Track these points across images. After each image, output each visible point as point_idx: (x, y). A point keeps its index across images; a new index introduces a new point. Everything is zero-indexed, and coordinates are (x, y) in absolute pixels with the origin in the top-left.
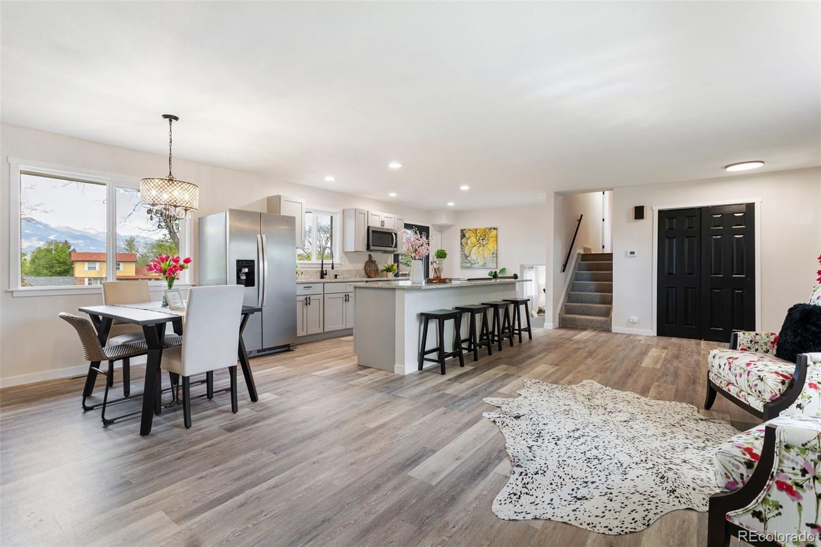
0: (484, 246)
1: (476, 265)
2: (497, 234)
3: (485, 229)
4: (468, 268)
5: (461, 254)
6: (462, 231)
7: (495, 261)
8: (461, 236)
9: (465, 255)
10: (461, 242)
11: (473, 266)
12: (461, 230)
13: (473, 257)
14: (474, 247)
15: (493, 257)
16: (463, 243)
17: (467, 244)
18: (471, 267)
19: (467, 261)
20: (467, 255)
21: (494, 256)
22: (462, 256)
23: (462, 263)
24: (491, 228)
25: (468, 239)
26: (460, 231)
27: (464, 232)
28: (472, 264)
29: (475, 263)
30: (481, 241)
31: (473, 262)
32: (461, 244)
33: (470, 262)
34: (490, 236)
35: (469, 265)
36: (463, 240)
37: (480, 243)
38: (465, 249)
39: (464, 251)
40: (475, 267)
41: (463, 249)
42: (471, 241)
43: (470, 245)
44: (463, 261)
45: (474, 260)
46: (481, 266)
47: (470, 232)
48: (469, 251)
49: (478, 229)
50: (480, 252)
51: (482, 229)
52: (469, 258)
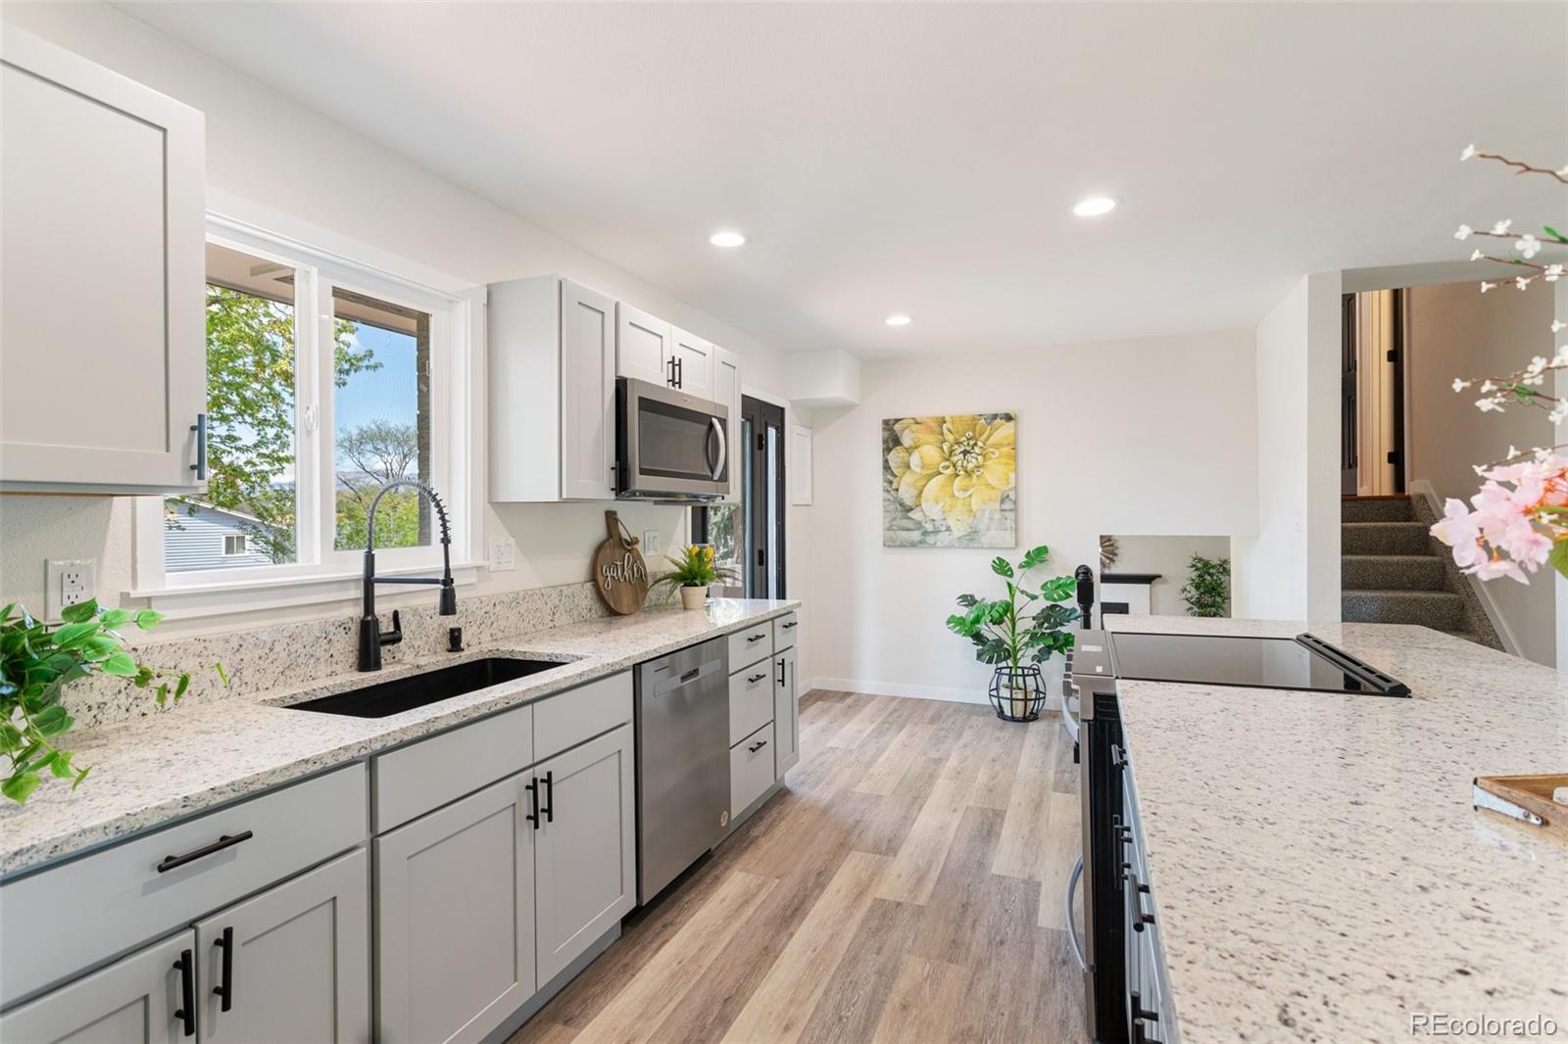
0: (968, 474)
1: (939, 536)
2: (1016, 434)
3: (975, 419)
4: (913, 545)
5: (885, 500)
6: (888, 425)
7: (1010, 523)
8: (885, 442)
9: (902, 505)
10: (886, 461)
11: (930, 539)
12: (886, 422)
13: (931, 508)
14: (931, 477)
15: (1002, 510)
16: (891, 464)
17: (908, 467)
18: (921, 542)
19: (909, 524)
20: (909, 502)
21: (1004, 507)
22: (892, 507)
23: (889, 529)
24: (995, 416)
25: (909, 451)
26: (881, 426)
27: (897, 427)
28: (925, 533)
29: (936, 532)
30: (958, 458)
31: (929, 527)
32: (887, 467)
33: (919, 525)
34: (989, 442)
35: (916, 535)
36: (891, 456)
37: (954, 466)
38: (899, 484)
39: (897, 490)
40: (939, 544)
41: (895, 486)
42: (922, 458)
43: (918, 470)
44: (894, 523)
45: (933, 520)
46: (960, 538)
47: (915, 427)
48: (915, 493)
49: (947, 419)
50: (956, 493)
51: (960, 417)
52: (915, 515)
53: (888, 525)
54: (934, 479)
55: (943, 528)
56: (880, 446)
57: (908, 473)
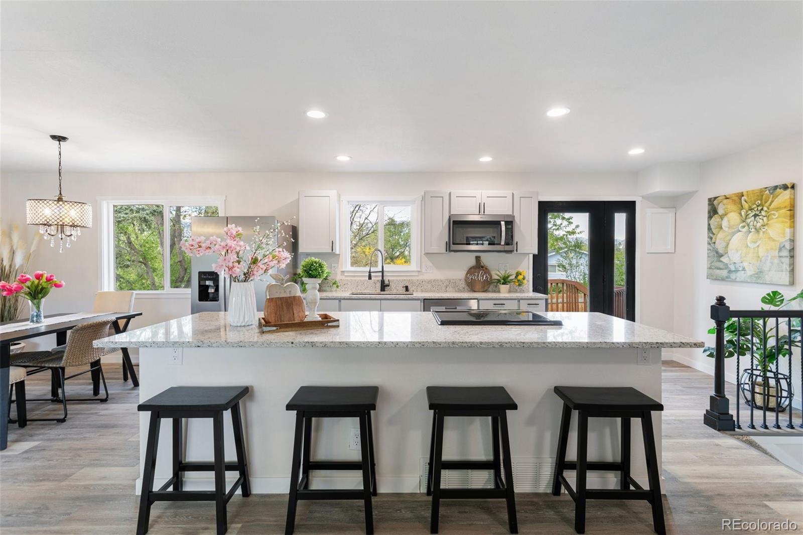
0: (758, 230)
1: (738, 274)
3: (763, 191)
4: (723, 279)
5: (708, 250)
6: (711, 201)
8: (709, 212)
9: (717, 252)
10: (709, 225)
11: (733, 276)
12: (710, 200)
13: (733, 256)
14: (734, 234)
15: (780, 257)
16: (712, 226)
17: (721, 228)
18: (727, 277)
19: (721, 265)
20: (721, 251)
21: (781, 254)
22: (712, 254)
23: (710, 268)
24: (778, 187)
25: (722, 217)
26: (707, 202)
27: (715, 202)
28: (730, 272)
29: (737, 271)
30: (750, 220)
31: (732, 268)
32: (709, 229)
33: (726, 266)
34: (771, 207)
35: (724, 273)
36: (712, 221)
37: (748, 225)
38: (716, 239)
39: (715, 243)
40: (738, 279)
41: (713, 240)
42: (729, 221)
43: (726, 229)
44: (713, 264)
45: (735, 263)
46: (751, 276)
47: (725, 201)
48: (725, 244)
49: (745, 193)
50: (749, 245)
51: (753, 190)
52: (724, 259)
53: (709, 266)
54: (735, 236)
55: (741, 269)
56: (706, 215)
57: (722, 231)
